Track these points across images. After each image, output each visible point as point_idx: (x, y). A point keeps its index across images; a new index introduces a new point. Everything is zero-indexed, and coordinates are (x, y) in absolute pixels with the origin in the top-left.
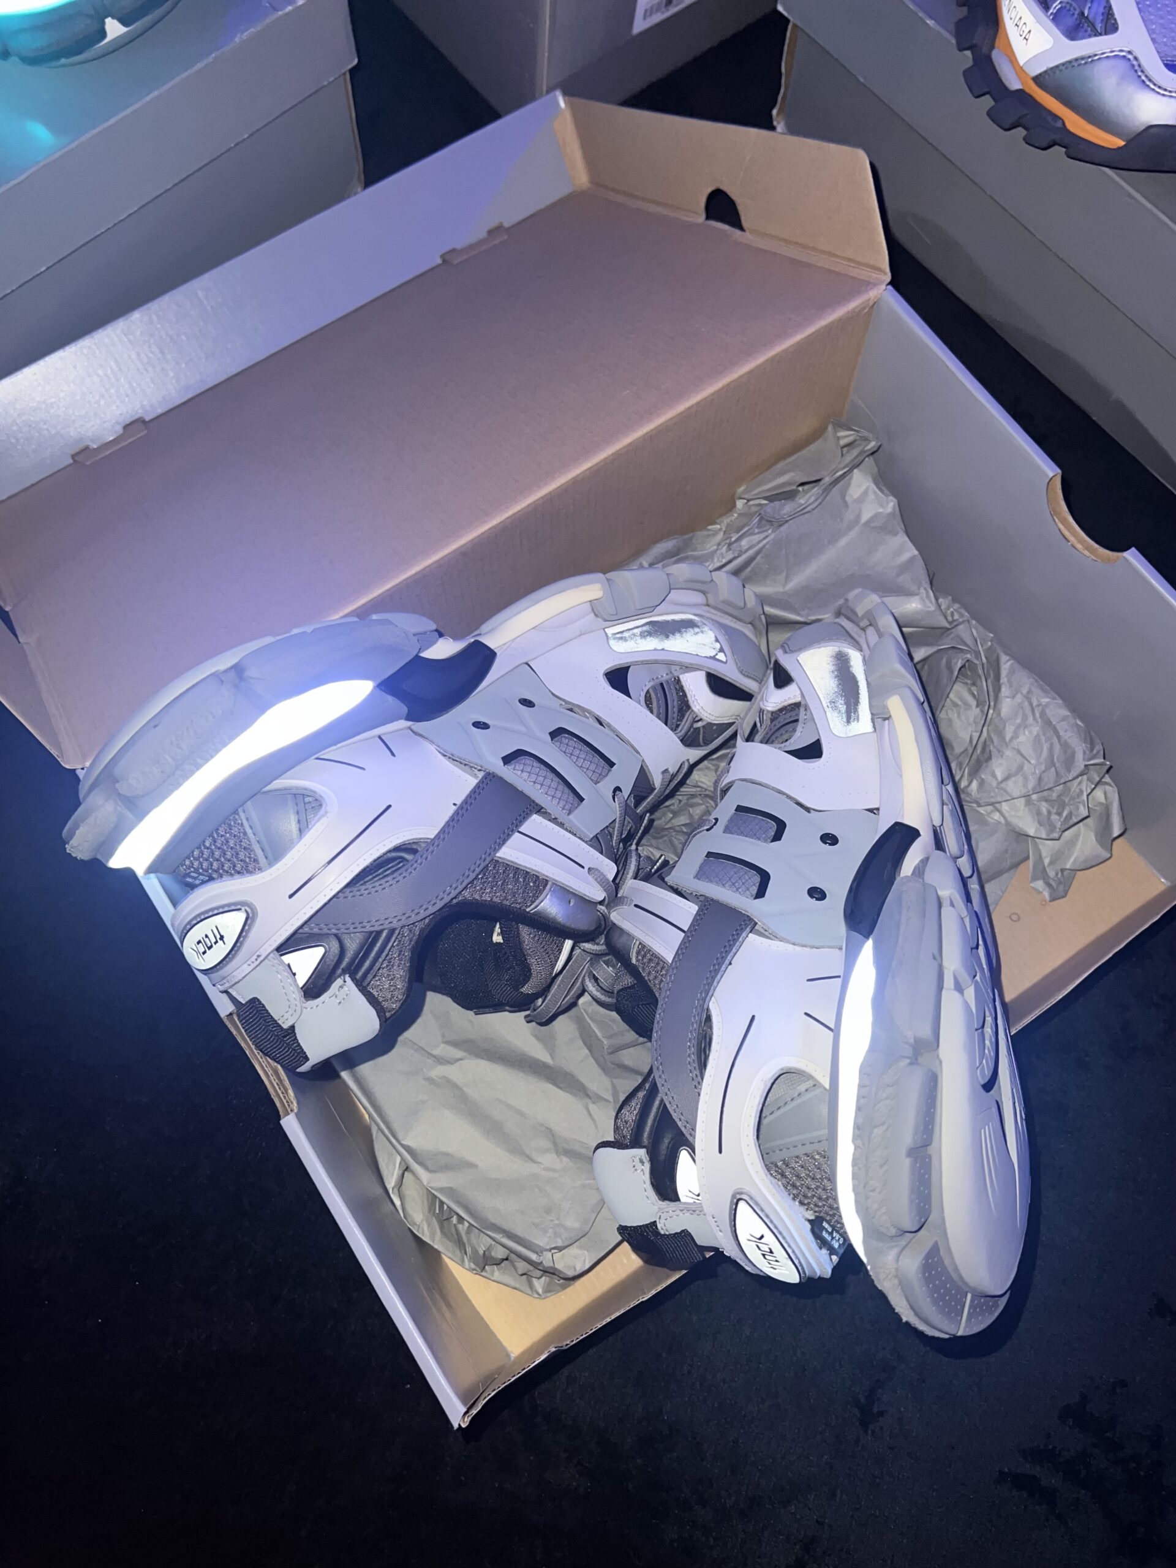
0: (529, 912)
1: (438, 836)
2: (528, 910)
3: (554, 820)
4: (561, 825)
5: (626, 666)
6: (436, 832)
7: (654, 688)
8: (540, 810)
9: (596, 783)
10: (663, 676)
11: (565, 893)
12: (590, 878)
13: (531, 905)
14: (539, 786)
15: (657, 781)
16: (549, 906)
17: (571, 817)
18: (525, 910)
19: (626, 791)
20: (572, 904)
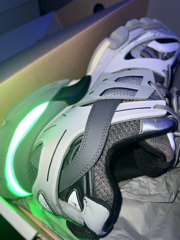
0: (141, 134)
1: (86, 129)
2: (140, 133)
3: (130, 101)
4: (133, 100)
5: (129, 52)
6: (84, 128)
7: (141, 52)
8: (122, 101)
9: (140, 84)
10: (142, 48)
11: (150, 120)
12: (156, 109)
13: (139, 131)
14: (117, 95)
15: (164, 75)
16: (147, 127)
17: (135, 97)
18: (139, 134)
19: (153, 80)
20: (155, 121)
